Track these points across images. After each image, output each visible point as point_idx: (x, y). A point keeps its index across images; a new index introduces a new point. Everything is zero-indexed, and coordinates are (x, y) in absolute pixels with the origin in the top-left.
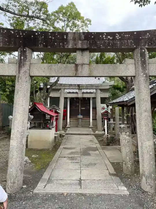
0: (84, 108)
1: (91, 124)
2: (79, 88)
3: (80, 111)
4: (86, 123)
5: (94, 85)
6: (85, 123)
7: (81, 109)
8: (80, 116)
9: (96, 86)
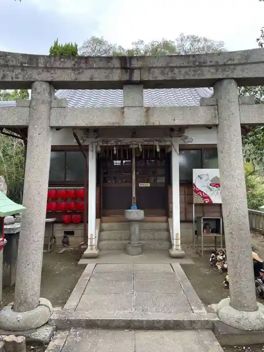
0: (148, 185)
1: (177, 242)
2: (126, 77)
3: (134, 195)
4: (157, 235)
5: (208, 60)
6: (152, 237)
7: (137, 187)
8: (135, 213)
9: (216, 66)
